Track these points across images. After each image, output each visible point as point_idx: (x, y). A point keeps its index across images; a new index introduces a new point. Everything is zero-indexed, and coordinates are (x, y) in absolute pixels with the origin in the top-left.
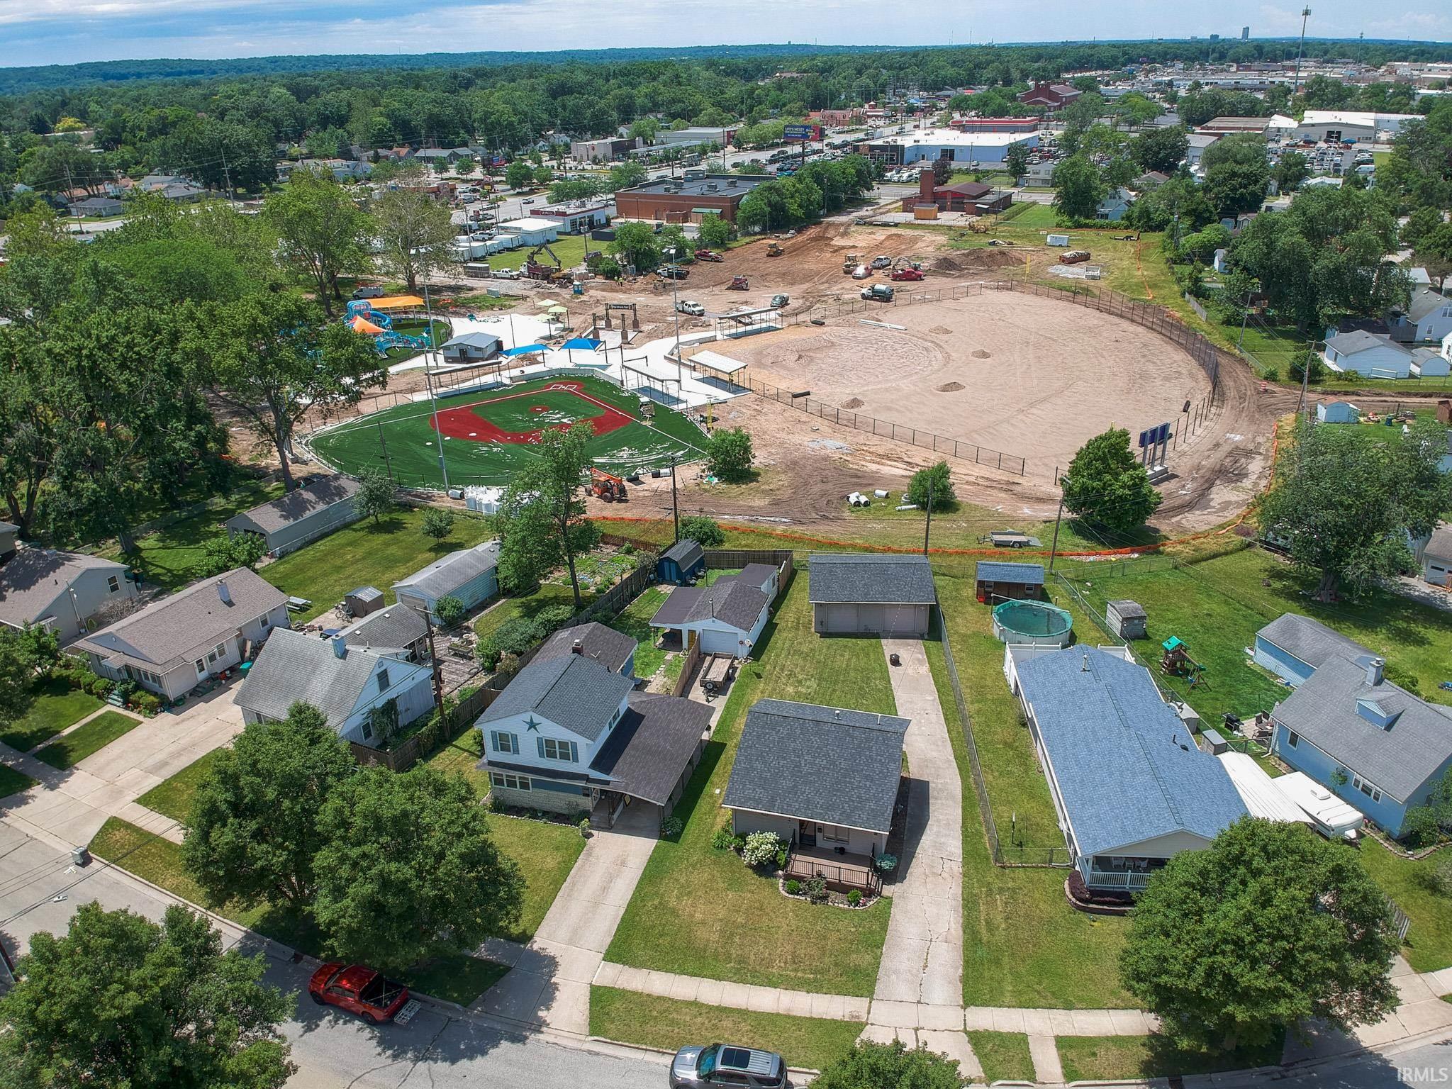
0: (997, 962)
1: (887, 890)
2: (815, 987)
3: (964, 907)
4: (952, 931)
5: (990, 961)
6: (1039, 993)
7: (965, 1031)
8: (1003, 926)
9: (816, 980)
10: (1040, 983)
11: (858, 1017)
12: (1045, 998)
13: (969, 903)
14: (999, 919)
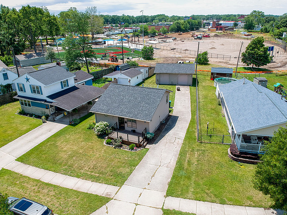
0: (189, 178)
1: (148, 146)
2: (96, 179)
3: (180, 154)
4: (171, 163)
5: (185, 177)
6: (207, 194)
7: (162, 209)
8: (196, 163)
9: (98, 177)
10: (209, 189)
11: (110, 195)
12: (210, 197)
13: (182, 153)
14: (194, 161)
